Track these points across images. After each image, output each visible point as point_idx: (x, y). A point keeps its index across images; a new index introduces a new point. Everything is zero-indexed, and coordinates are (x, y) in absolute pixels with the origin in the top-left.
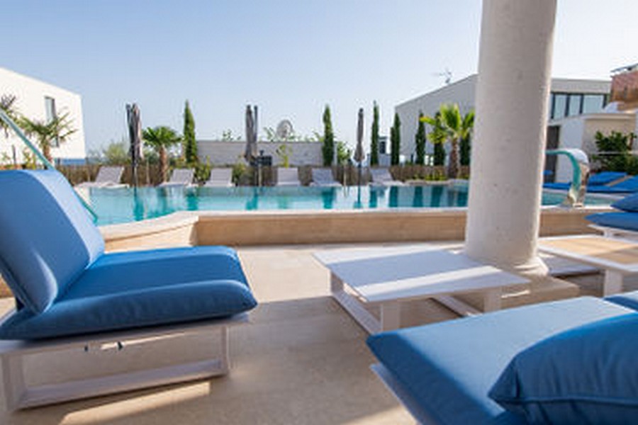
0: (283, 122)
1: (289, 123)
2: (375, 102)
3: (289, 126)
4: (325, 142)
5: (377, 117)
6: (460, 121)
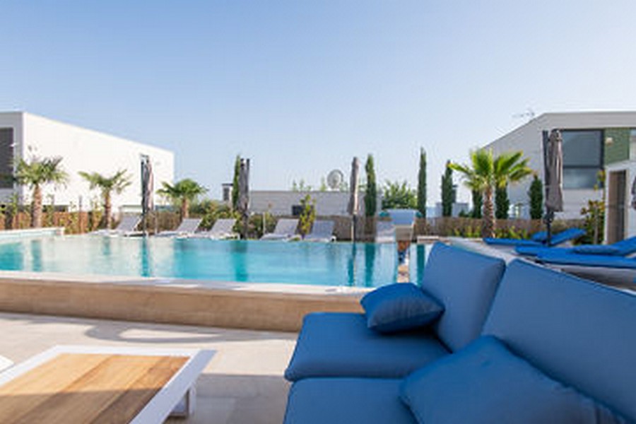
0: (332, 173)
1: (340, 172)
2: (422, 149)
3: (340, 176)
4: (368, 192)
5: (423, 165)
6: (492, 167)
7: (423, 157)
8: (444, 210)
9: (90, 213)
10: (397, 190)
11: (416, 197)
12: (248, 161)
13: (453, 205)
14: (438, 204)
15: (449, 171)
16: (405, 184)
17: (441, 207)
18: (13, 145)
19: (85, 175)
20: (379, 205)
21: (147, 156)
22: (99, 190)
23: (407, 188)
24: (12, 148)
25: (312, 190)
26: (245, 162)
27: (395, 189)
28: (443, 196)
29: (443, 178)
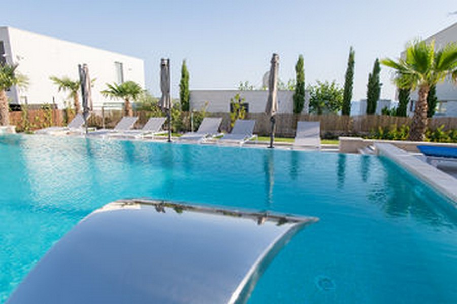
4: (297, 90)
5: (351, 63)
6: (432, 61)
7: (351, 56)
8: (368, 107)
9: (65, 111)
10: (326, 88)
11: (342, 94)
12: (168, 61)
13: (378, 102)
14: (362, 101)
15: (377, 69)
16: (333, 84)
17: (366, 104)
18: (4, 55)
19: (56, 79)
20: (307, 103)
21: (121, 64)
22: (68, 91)
23: (335, 87)
24: (4, 58)
25: (254, 89)
26: (165, 62)
27: (325, 88)
28: (369, 94)
29: (370, 75)
